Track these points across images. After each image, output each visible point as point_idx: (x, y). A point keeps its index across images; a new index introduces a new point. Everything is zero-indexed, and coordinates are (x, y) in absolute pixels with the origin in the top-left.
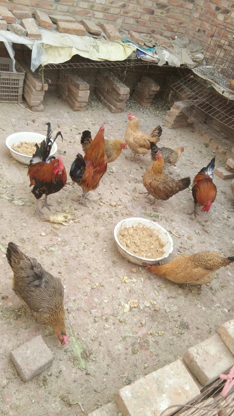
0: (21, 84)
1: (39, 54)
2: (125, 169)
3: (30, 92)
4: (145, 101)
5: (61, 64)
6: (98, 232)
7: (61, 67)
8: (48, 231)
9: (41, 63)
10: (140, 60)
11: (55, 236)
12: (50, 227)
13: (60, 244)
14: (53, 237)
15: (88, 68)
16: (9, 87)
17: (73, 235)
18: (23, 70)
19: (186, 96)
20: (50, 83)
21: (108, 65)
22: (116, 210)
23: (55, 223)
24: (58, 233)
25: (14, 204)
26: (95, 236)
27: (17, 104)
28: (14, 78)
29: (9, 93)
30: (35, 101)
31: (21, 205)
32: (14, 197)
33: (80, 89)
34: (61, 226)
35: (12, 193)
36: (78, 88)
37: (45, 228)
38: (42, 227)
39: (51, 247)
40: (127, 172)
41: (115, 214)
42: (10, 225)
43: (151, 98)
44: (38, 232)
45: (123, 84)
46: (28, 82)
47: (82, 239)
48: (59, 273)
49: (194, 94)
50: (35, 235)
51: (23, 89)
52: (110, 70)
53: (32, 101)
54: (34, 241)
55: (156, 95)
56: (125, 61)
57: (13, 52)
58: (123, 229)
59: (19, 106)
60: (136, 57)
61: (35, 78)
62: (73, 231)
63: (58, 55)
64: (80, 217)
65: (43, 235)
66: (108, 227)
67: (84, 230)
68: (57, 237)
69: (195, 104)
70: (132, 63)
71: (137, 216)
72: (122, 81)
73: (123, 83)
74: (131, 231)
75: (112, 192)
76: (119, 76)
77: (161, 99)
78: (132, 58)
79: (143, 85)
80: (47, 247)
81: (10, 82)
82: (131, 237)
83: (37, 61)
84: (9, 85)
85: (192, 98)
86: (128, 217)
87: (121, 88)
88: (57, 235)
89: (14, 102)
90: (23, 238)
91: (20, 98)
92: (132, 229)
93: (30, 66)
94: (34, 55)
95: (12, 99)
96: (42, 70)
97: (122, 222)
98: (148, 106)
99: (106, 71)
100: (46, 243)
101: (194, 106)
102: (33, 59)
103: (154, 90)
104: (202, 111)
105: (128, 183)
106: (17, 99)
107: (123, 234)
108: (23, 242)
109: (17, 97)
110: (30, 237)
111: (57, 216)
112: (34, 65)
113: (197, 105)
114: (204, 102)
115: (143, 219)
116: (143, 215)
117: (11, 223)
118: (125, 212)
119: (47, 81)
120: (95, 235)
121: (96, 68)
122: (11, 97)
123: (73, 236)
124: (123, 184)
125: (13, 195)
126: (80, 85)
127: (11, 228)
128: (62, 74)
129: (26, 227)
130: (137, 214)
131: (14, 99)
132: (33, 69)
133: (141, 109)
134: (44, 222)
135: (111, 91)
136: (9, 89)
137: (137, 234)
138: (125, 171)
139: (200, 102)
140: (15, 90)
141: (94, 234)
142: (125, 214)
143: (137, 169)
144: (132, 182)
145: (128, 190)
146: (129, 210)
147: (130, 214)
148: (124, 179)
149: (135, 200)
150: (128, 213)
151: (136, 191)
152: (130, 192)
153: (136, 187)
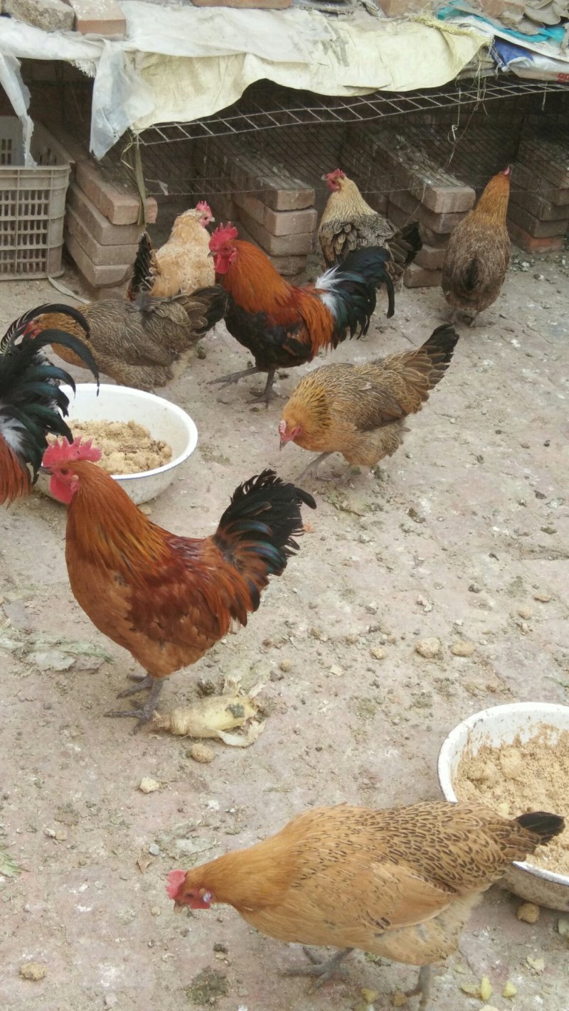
0: (57, 207)
1: (121, 89)
2: (472, 503)
3: (90, 235)
5: (204, 119)
6: (373, 770)
7: (204, 132)
8: (169, 770)
9: (130, 123)
10: (512, 77)
11: (197, 790)
12: (177, 753)
13: (218, 824)
14: (190, 797)
15: (306, 127)
16: (13, 223)
17: (269, 785)
18: (65, 155)
20: (166, 193)
21: (386, 108)
22: (442, 676)
23: (195, 739)
24: (208, 778)
25: (31, 664)
26: (360, 788)
27: (45, 284)
28: (29, 186)
29: (12, 244)
30: (112, 267)
31: (61, 669)
32: (33, 637)
33: (279, 208)
34: (219, 749)
35: (24, 624)
36: (272, 205)
37: (154, 761)
38: (144, 754)
39: (183, 837)
40: (480, 513)
41: (440, 690)
42: (19, 752)
43: (563, 220)
44: (129, 778)
45: (445, 176)
46: (82, 198)
47: (308, 799)
48: (219, 949)
50: (117, 788)
51: (66, 228)
52: (395, 127)
53: (98, 268)
54: (112, 813)
56: (450, 87)
57: (24, 93)
58: (475, 753)
59: (50, 290)
60: (495, 68)
61: (105, 179)
62: (270, 769)
63: (190, 89)
64: (295, 709)
65: (149, 789)
66: (412, 746)
67: (313, 763)
68: (202, 795)
70: (479, 91)
71: (533, 697)
72: (442, 165)
73: (448, 171)
74: (513, 761)
75: (421, 598)
76: (429, 144)
78: (477, 74)
79: (528, 171)
80: (166, 839)
81: (18, 202)
82: (512, 787)
83: (112, 117)
84: (13, 214)
86: (494, 700)
87: (440, 191)
88: (205, 786)
89: (31, 276)
90: (69, 805)
91: (54, 258)
92: (514, 751)
93: (89, 140)
94: (101, 96)
95: (25, 265)
96: (133, 148)
97: (470, 722)
98: (551, 251)
99: (376, 133)
100: (159, 820)
102: (98, 112)
105: (488, 559)
106: (44, 264)
107: (477, 775)
108: (70, 818)
109: (44, 256)
110: (94, 800)
111: (203, 709)
112: (103, 133)
115: (560, 706)
117: (22, 742)
118: (480, 680)
119: (153, 190)
120: (360, 780)
121: (339, 125)
122: (22, 260)
123: (271, 790)
124: (468, 563)
125: (28, 632)
126: (280, 192)
127: (22, 763)
128: (208, 157)
129: (82, 758)
130: (533, 690)
131: (31, 265)
132: (99, 149)
133: (525, 264)
134: (151, 736)
135: (399, 205)
136: (13, 229)
137: (538, 775)
138: (474, 513)
140: (35, 231)
141: (355, 778)
142: (483, 687)
143: (522, 501)
144: (504, 554)
145: (489, 591)
146: (496, 674)
147: (504, 690)
148: (468, 544)
149: (522, 630)
150: (494, 684)
151: (525, 591)
152: (499, 598)
153: (522, 576)
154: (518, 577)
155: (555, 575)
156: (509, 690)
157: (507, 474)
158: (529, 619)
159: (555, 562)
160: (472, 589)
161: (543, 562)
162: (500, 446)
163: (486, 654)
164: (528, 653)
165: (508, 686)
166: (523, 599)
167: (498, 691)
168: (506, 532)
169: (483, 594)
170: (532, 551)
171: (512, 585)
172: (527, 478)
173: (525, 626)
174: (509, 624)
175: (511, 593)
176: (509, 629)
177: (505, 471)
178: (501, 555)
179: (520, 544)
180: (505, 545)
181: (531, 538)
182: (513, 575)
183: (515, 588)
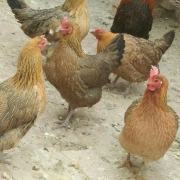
105: (42, 151)
144: (52, 148)
145: (44, 169)
148: (31, 143)
151: (64, 168)
152: (50, 173)
153: (62, 160)
154: (60, 161)
155: (80, 159)
157: (52, 103)
159: (80, 151)
160: (34, 168)
161: (73, 152)
166: (62, 173)
168: (53, 135)
169: (41, 171)
170: (67, 146)
171: (56, 165)
175: (56, 170)
177: (51, 101)
178: (50, 149)
179: (60, 142)
180: (52, 143)
181: (67, 138)
182: (57, 159)
183: (58, 167)
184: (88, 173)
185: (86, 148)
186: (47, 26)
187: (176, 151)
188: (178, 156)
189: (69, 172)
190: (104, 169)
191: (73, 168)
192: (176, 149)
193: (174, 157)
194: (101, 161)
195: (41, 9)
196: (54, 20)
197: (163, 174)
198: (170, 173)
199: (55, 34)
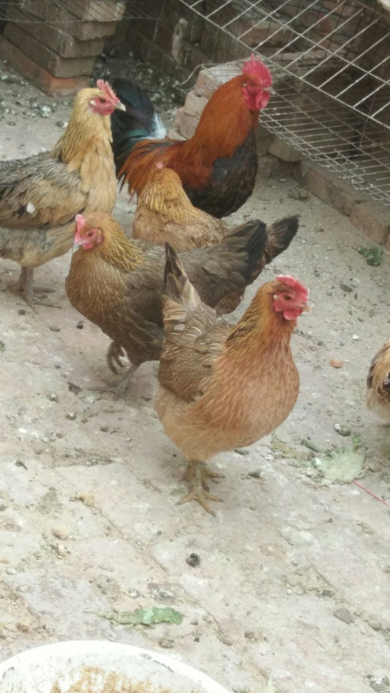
4: (61, 69)
19: (251, 41)
40: (3, 413)
43: (88, 58)
49: (285, 26)
55: (108, 39)
69: (295, 71)
71: (72, 635)
77: (138, 56)
85: (280, 45)
86: (26, 642)
101: (291, 80)
103: (99, 18)
104: (335, 103)
105: (13, 468)
113: (308, 78)
114: (334, 59)
115: (105, 643)
116: (105, 624)
118: (8, 618)
130: (73, 625)
133: (46, 109)
139: (320, 60)
142: (13, 627)
143: (53, 396)
144: (34, 462)
145: (17, 508)
146: (29, 609)
147: (39, 628)
149: (58, 553)
150: (27, 622)
151: (60, 505)
152: (29, 515)
153: (56, 488)
154: (51, 489)
155: (95, 484)
156: (44, 627)
157: (34, 363)
158: (66, 539)
159: (95, 468)
161: (80, 469)
162: (23, 329)
163: (16, 585)
164: (66, 581)
165: (43, 623)
166: (57, 514)
167: (31, 630)
168: (36, 434)
169: (10, 512)
170: (67, 456)
171: (44, 499)
172: (58, 367)
173: (61, 548)
174: (42, 547)
175: (43, 508)
176: (43, 553)
177: (32, 360)
178: (31, 463)
179: (52, 447)
180: (35, 451)
181: (66, 440)
182: (45, 486)
183: (48, 502)
184: (113, 516)
185: (110, 461)
186: (23, 194)
187: (305, 466)
188: (309, 476)
189: (73, 512)
190: (147, 505)
191: (80, 504)
192: (304, 463)
193: (298, 478)
194: (143, 488)
195: (9, 158)
196: (37, 182)
197: (275, 515)
198: (291, 513)
199: (39, 212)
